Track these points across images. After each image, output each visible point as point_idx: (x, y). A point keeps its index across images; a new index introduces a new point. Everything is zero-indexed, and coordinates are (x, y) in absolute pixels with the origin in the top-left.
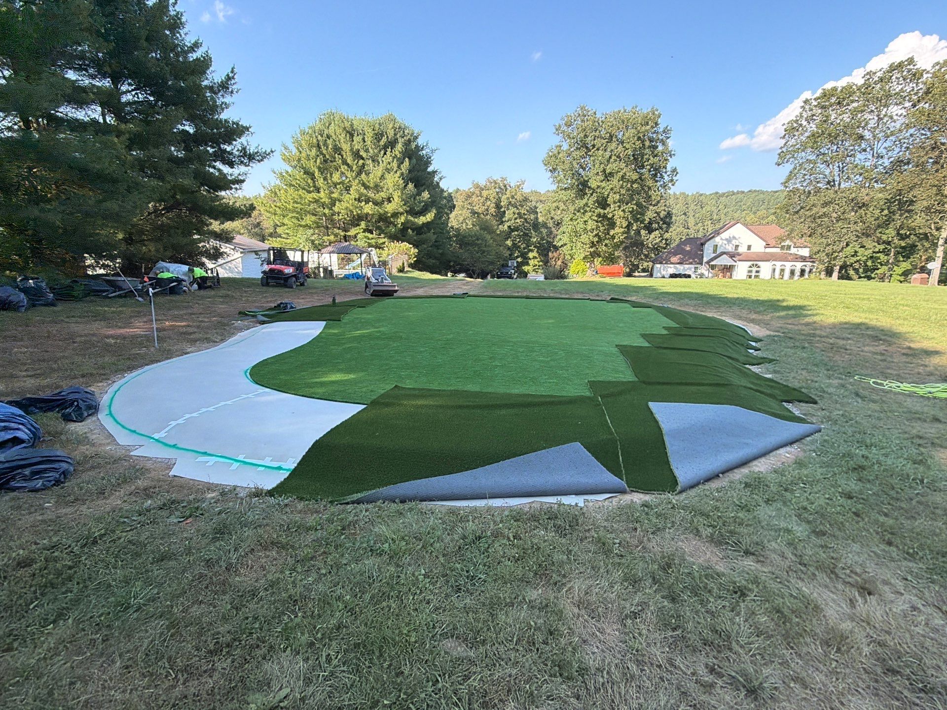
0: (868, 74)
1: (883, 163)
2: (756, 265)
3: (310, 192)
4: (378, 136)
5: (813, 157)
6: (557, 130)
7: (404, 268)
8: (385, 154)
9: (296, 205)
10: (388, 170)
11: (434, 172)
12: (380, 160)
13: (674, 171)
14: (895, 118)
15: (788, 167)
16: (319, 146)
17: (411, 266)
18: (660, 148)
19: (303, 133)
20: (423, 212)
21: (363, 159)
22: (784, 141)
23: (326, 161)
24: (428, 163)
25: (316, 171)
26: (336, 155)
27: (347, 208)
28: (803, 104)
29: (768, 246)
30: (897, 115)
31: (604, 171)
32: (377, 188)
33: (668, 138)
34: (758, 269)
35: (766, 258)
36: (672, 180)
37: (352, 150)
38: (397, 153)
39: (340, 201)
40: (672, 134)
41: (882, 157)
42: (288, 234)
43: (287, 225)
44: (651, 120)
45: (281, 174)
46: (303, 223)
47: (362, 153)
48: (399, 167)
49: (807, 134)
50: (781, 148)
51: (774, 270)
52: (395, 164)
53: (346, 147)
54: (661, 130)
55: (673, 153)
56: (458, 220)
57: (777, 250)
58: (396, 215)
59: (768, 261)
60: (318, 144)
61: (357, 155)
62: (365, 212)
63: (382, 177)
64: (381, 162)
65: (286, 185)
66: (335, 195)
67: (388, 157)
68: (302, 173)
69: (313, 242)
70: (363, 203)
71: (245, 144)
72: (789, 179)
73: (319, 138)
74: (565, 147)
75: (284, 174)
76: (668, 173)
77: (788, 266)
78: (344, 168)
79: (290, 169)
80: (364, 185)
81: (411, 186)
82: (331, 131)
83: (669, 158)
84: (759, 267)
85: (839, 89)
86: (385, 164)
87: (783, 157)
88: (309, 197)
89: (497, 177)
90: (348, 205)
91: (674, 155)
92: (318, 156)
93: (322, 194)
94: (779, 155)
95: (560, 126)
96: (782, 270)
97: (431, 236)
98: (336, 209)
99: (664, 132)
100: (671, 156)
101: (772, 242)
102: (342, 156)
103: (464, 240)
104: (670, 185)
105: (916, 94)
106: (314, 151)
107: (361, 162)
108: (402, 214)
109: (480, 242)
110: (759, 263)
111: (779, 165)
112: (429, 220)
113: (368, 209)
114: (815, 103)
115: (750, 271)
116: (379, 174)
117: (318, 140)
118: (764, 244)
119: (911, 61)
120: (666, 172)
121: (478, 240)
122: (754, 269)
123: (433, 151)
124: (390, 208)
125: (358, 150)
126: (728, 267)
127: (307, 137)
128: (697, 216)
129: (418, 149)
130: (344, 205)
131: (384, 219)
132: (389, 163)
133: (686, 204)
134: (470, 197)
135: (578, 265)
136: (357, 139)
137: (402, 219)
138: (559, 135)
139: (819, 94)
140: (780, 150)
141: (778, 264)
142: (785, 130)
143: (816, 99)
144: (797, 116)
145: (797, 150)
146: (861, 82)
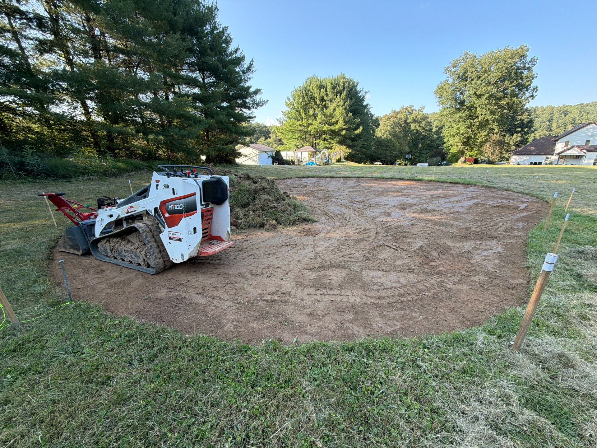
3: (298, 120)
4: (334, 88)
6: (446, 70)
7: (341, 159)
8: (337, 97)
9: (291, 128)
10: (338, 106)
11: (367, 105)
13: (535, 89)
17: (345, 158)
18: (525, 73)
19: (296, 91)
20: (356, 129)
21: (325, 101)
23: (306, 104)
24: (363, 100)
25: (301, 109)
26: (312, 100)
27: (315, 128)
31: (475, 93)
32: (332, 116)
33: (534, 65)
36: (532, 96)
37: (319, 96)
38: (343, 96)
39: (311, 125)
40: (538, 62)
45: (285, 112)
46: (294, 137)
47: (325, 98)
48: (344, 104)
52: (342, 103)
53: (317, 95)
56: (381, 132)
58: (341, 130)
60: (303, 96)
61: (322, 100)
62: (324, 129)
63: (334, 110)
64: (334, 102)
65: (288, 118)
66: (310, 122)
67: (338, 99)
68: (295, 111)
70: (323, 125)
73: (304, 92)
74: (450, 81)
75: (287, 112)
76: (530, 91)
78: (315, 107)
79: (289, 110)
80: (324, 115)
81: (350, 114)
83: (532, 80)
86: (336, 103)
88: (298, 123)
89: (407, 105)
90: (315, 126)
91: (536, 77)
92: (303, 101)
93: (304, 122)
95: (448, 68)
97: (360, 142)
98: (310, 129)
99: (531, 61)
100: (534, 78)
102: (315, 100)
103: (380, 143)
104: (530, 99)
106: (301, 100)
107: (324, 103)
108: (344, 129)
109: (390, 144)
112: (358, 133)
113: (326, 128)
116: (332, 108)
120: (528, 91)
121: (388, 143)
123: (366, 93)
124: (336, 128)
125: (323, 96)
126: (578, 157)
127: (298, 92)
128: (560, 122)
129: (357, 93)
130: (313, 126)
131: (334, 134)
132: (339, 102)
133: (552, 114)
134: (390, 119)
135: (454, 157)
136: (323, 90)
137: (343, 132)
138: (446, 73)
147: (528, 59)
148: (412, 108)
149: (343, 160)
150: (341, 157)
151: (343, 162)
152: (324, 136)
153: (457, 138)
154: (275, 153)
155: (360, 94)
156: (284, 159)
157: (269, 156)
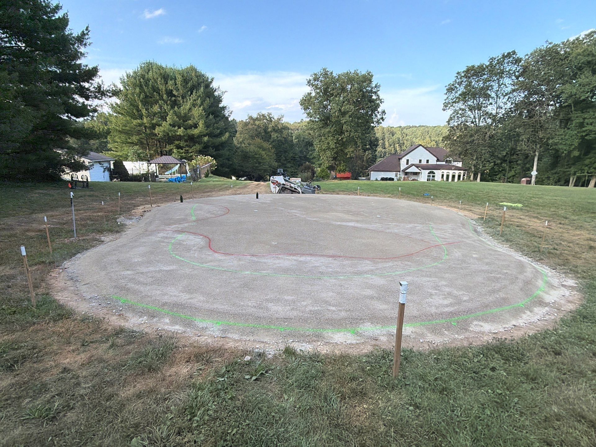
0: (491, 59)
1: (502, 111)
2: (432, 172)
3: (136, 118)
4: (185, 81)
5: (463, 107)
6: (308, 82)
7: (208, 174)
8: (192, 94)
9: (124, 128)
10: (194, 105)
11: (224, 107)
12: (188, 98)
13: (384, 112)
14: (507, 85)
15: (449, 112)
16: (141, 86)
17: (212, 173)
18: (374, 97)
19: (128, 76)
20: (219, 135)
21: (175, 96)
22: (446, 96)
23: (146, 96)
24: (220, 101)
25: (140, 103)
26: (155, 93)
27: (164, 131)
28: (457, 75)
29: (438, 160)
30: (508, 84)
31: (340, 110)
32: (187, 117)
33: (378, 91)
36: (382, 118)
37: (166, 90)
38: (200, 93)
39: (159, 126)
40: (381, 88)
41: (501, 108)
42: (117, 148)
43: (117, 142)
44: (368, 79)
45: (112, 105)
46: (129, 141)
47: (175, 92)
48: (202, 104)
49: (459, 92)
50: (445, 100)
51: (443, 175)
52: (199, 102)
53: (162, 88)
54: (374, 86)
55: (382, 101)
56: (238, 140)
57: (444, 163)
58: (201, 136)
59: (439, 169)
60: (141, 85)
61: (170, 93)
62: (178, 134)
63: (190, 110)
64: (188, 99)
65: (116, 113)
66: (155, 122)
67: (194, 96)
68: (129, 105)
69: (139, 154)
70: (177, 128)
72: (451, 119)
73: (142, 80)
74: (313, 94)
75: (115, 105)
76: (380, 113)
77: (451, 172)
78: (161, 102)
79: (118, 102)
80: (177, 115)
81: (211, 117)
82: (150, 76)
83: (380, 104)
84: (434, 173)
86: (192, 101)
87: (446, 106)
88: (135, 122)
90: (165, 129)
91: (383, 102)
92: (141, 93)
93: (145, 121)
94: (444, 104)
95: (310, 80)
96: (448, 176)
97: (225, 152)
98: (156, 132)
99: (376, 87)
100: (381, 102)
101: (441, 158)
102: (159, 94)
105: (518, 72)
106: (138, 90)
107: (173, 98)
108: (205, 136)
109: (257, 156)
110: (434, 171)
111: (444, 110)
112: (224, 140)
113: (180, 132)
114: (463, 75)
115: (429, 176)
116: (187, 107)
117: (140, 82)
118: (436, 159)
119: (514, 53)
120: (378, 113)
121: (256, 154)
122: (431, 175)
123: (223, 93)
124: (196, 132)
125: (172, 90)
126: (416, 174)
127: (133, 80)
128: (390, 141)
129: (213, 91)
130: (162, 129)
131: (192, 140)
132: (195, 100)
133: (383, 133)
134: (247, 125)
135: (323, 172)
136: (170, 82)
137: (206, 139)
138: (309, 86)
139: (465, 69)
140: (445, 102)
141: (445, 172)
142: (447, 90)
143: (463, 72)
144: (453, 82)
145: (455, 102)
146: (488, 64)
147: (373, 85)
148: (271, 116)
149: (210, 174)
150: (208, 172)
151: (212, 177)
152: (177, 142)
153: (328, 153)
154: (114, 163)
155: (216, 94)
156: (130, 172)
157: (105, 167)
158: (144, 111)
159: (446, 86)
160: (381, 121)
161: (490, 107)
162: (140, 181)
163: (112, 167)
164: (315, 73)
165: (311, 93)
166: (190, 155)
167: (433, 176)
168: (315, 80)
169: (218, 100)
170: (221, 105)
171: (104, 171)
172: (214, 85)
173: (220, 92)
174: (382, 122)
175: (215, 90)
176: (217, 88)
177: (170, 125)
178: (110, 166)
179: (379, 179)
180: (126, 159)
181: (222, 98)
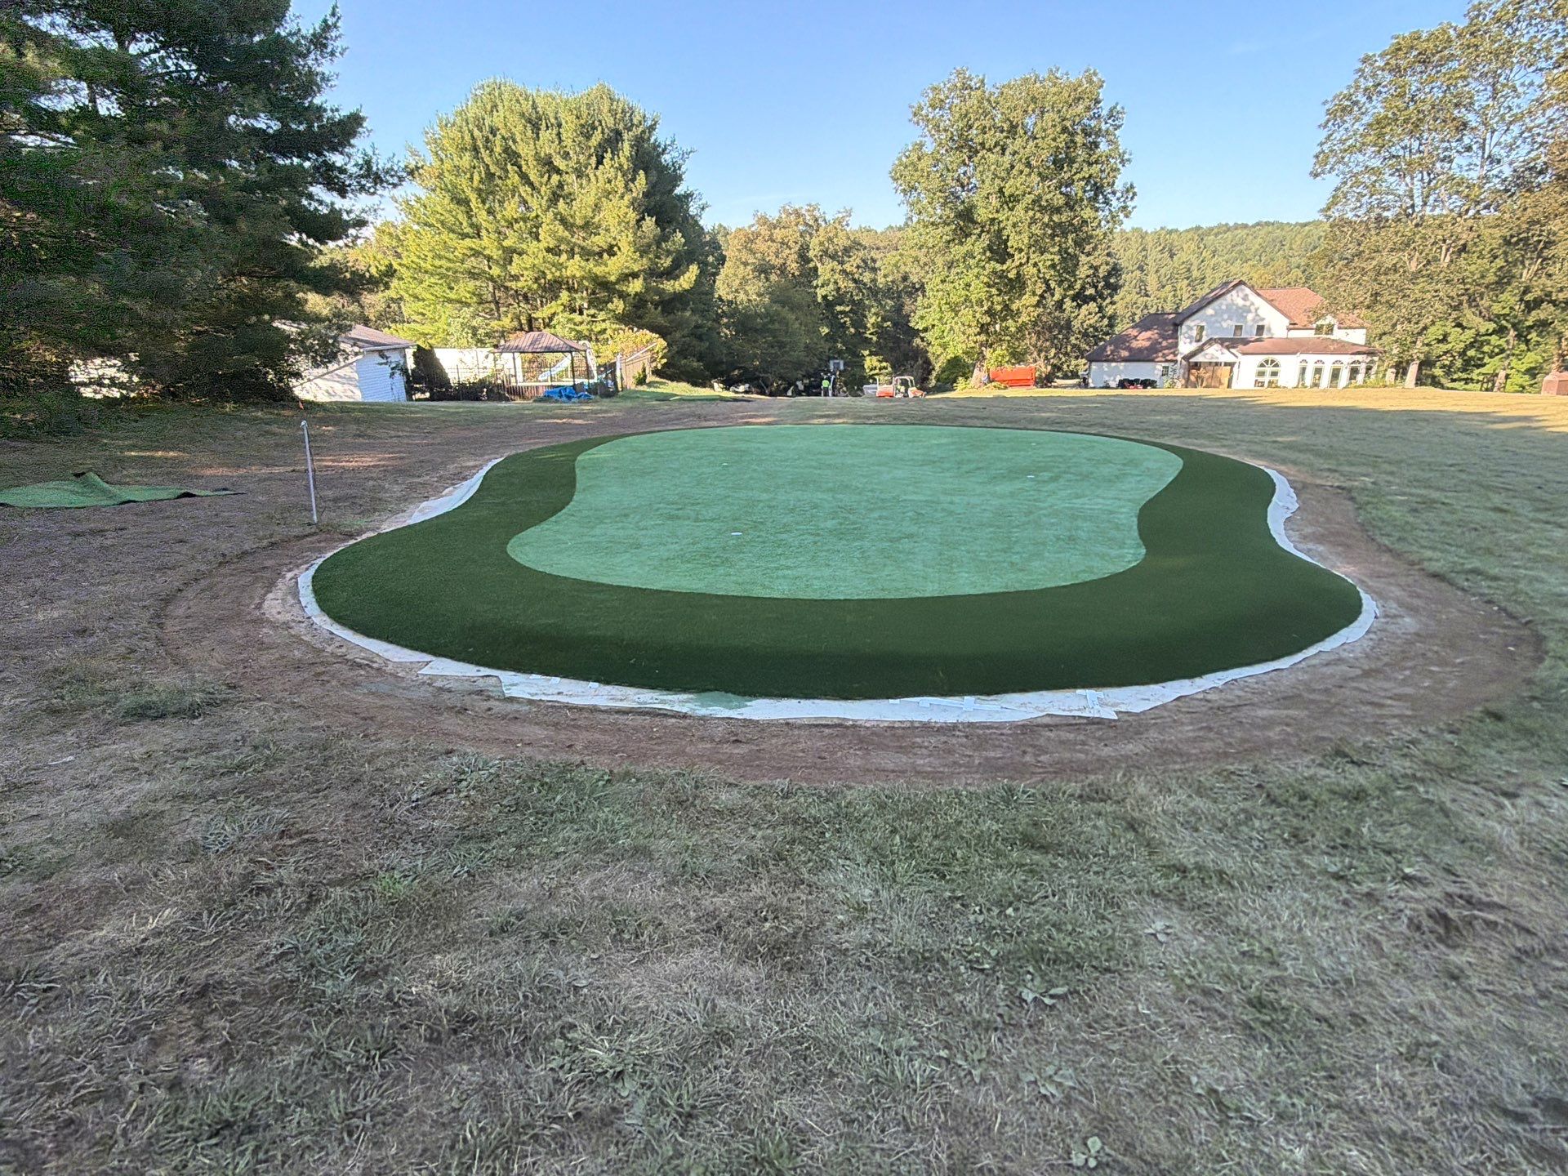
0: (1475, 8)
1: (1501, 172)
2: (1272, 361)
3: (465, 236)
4: (586, 131)
5: (1376, 163)
6: (915, 115)
7: (645, 376)
8: (600, 162)
9: (437, 263)
10: (608, 194)
11: (688, 196)
12: (591, 175)
13: (1130, 189)
14: (1520, 90)
15: (1332, 181)
16: (475, 149)
17: (656, 372)
18: (1104, 147)
20: (672, 273)
21: (558, 171)
22: (1325, 133)
23: (491, 176)
24: (676, 179)
25: (474, 196)
26: (509, 166)
27: (533, 267)
28: (1360, 65)
29: (1293, 326)
30: (1523, 84)
31: (1001, 190)
32: (588, 227)
33: (1118, 127)
34: (1275, 369)
35: (1290, 348)
36: (1124, 208)
37: (537, 155)
38: (623, 160)
39: (520, 253)
40: (1125, 120)
41: (1499, 161)
42: (423, 315)
43: (423, 300)
44: (1085, 95)
45: (407, 202)
46: (452, 296)
47: (558, 162)
48: (628, 189)
49: (1366, 119)
50: (1321, 144)
51: (1304, 370)
52: (620, 184)
53: (525, 150)
54: (1104, 113)
55: (1126, 157)
56: (730, 284)
57: (1310, 334)
58: (627, 276)
59: (1294, 353)
60: (474, 145)
61: (548, 166)
62: (569, 273)
63: (597, 207)
64: (593, 179)
65: (418, 224)
66: (510, 243)
67: (607, 169)
68: (447, 200)
69: (475, 330)
70: (564, 256)
71: (370, 153)
72: (1334, 202)
73: (476, 133)
74: (929, 148)
75: (413, 203)
76: (1119, 195)
77: (1329, 361)
78: (525, 190)
79: (422, 193)
80: (563, 221)
81: (649, 223)
82: (497, 120)
83: (1120, 166)
84: (1277, 365)
85: (1424, 36)
86: (601, 182)
87: (1322, 163)
88: (462, 246)
90: (536, 262)
91: (1129, 160)
92: (475, 167)
93: (485, 242)
94: (1317, 157)
95: (920, 108)
96: (1318, 371)
97: (688, 317)
98: (514, 269)
99: (1110, 115)
100: (1123, 162)
101: (1302, 320)
102: (520, 167)
106: (467, 159)
107: (555, 178)
108: (635, 275)
109: (777, 326)
110: (1278, 358)
111: (1316, 175)
112: (686, 286)
113: (574, 268)
114: (1381, 63)
115: (1261, 374)
116: (591, 200)
117: (473, 138)
118: (1286, 322)
120: (1114, 193)
121: (772, 322)
122: (1269, 369)
123: (685, 155)
124: (612, 268)
125: (550, 156)
126: (1223, 366)
127: (454, 133)
129: (657, 151)
130: (528, 261)
131: (603, 290)
132: (609, 180)
134: (753, 242)
135: (954, 366)
136: (545, 135)
137: (636, 286)
138: (918, 123)
139: (1387, 45)
140: (1319, 149)
141: (1312, 359)
142: (1328, 112)
143: (1382, 56)
144: (1349, 87)
145: (1350, 150)
146: (1462, 24)
147: (1104, 110)
148: (816, 213)
149: (650, 378)
150: (644, 370)
151: (650, 385)
152: (566, 296)
153: (966, 314)
154: (414, 354)
155: (666, 159)
156: (453, 378)
157: (393, 365)
158: (482, 217)
159: (1324, 103)
160: (1121, 216)
161: (1459, 160)
162: (478, 399)
163: (411, 364)
164: (935, 84)
165: (921, 145)
166: (599, 329)
167: (1274, 374)
168: (934, 107)
169: (673, 177)
170: (679, 191)
171: (392, 374)
172: (660, 136)
173: (676, 154)
174: (1125, 220)
175: (664, 150)
176: (668, 143)
177: (549, 250)
178: (405, 362)
179: (1113, 384)
180: (445, 344)
181: (683, 169)
